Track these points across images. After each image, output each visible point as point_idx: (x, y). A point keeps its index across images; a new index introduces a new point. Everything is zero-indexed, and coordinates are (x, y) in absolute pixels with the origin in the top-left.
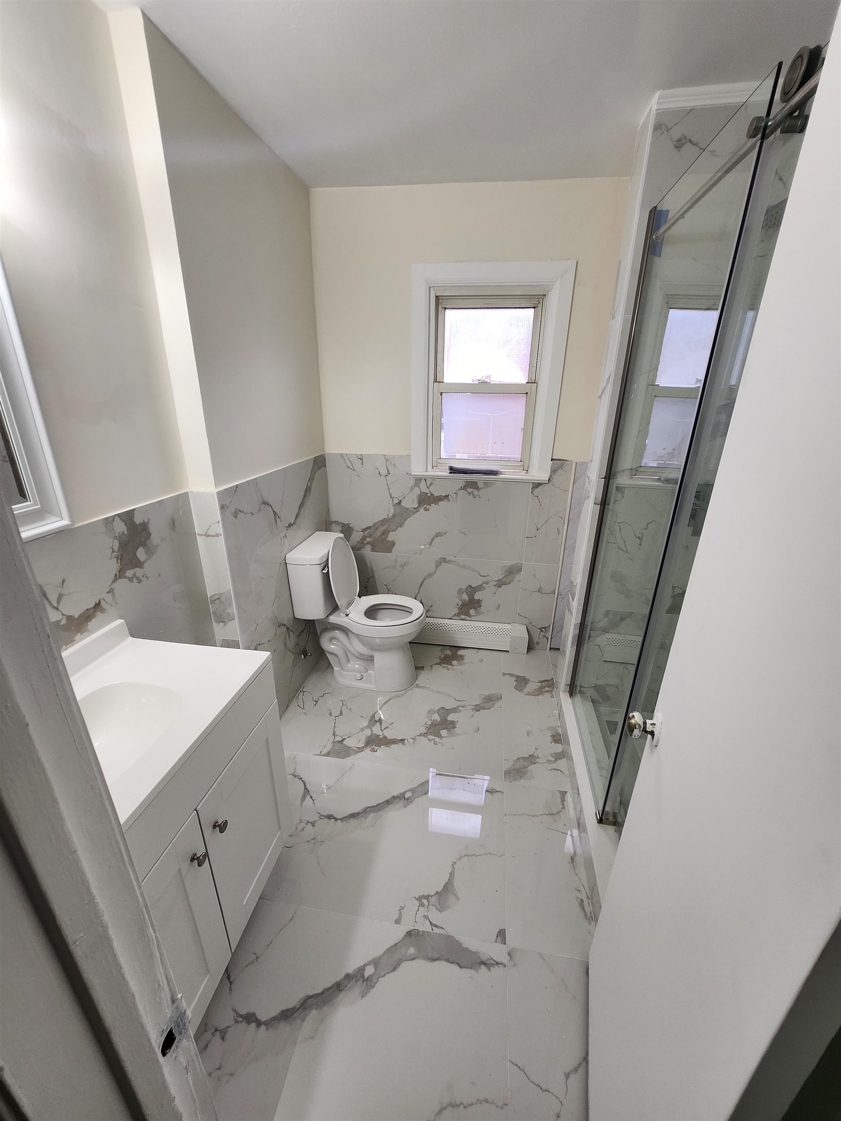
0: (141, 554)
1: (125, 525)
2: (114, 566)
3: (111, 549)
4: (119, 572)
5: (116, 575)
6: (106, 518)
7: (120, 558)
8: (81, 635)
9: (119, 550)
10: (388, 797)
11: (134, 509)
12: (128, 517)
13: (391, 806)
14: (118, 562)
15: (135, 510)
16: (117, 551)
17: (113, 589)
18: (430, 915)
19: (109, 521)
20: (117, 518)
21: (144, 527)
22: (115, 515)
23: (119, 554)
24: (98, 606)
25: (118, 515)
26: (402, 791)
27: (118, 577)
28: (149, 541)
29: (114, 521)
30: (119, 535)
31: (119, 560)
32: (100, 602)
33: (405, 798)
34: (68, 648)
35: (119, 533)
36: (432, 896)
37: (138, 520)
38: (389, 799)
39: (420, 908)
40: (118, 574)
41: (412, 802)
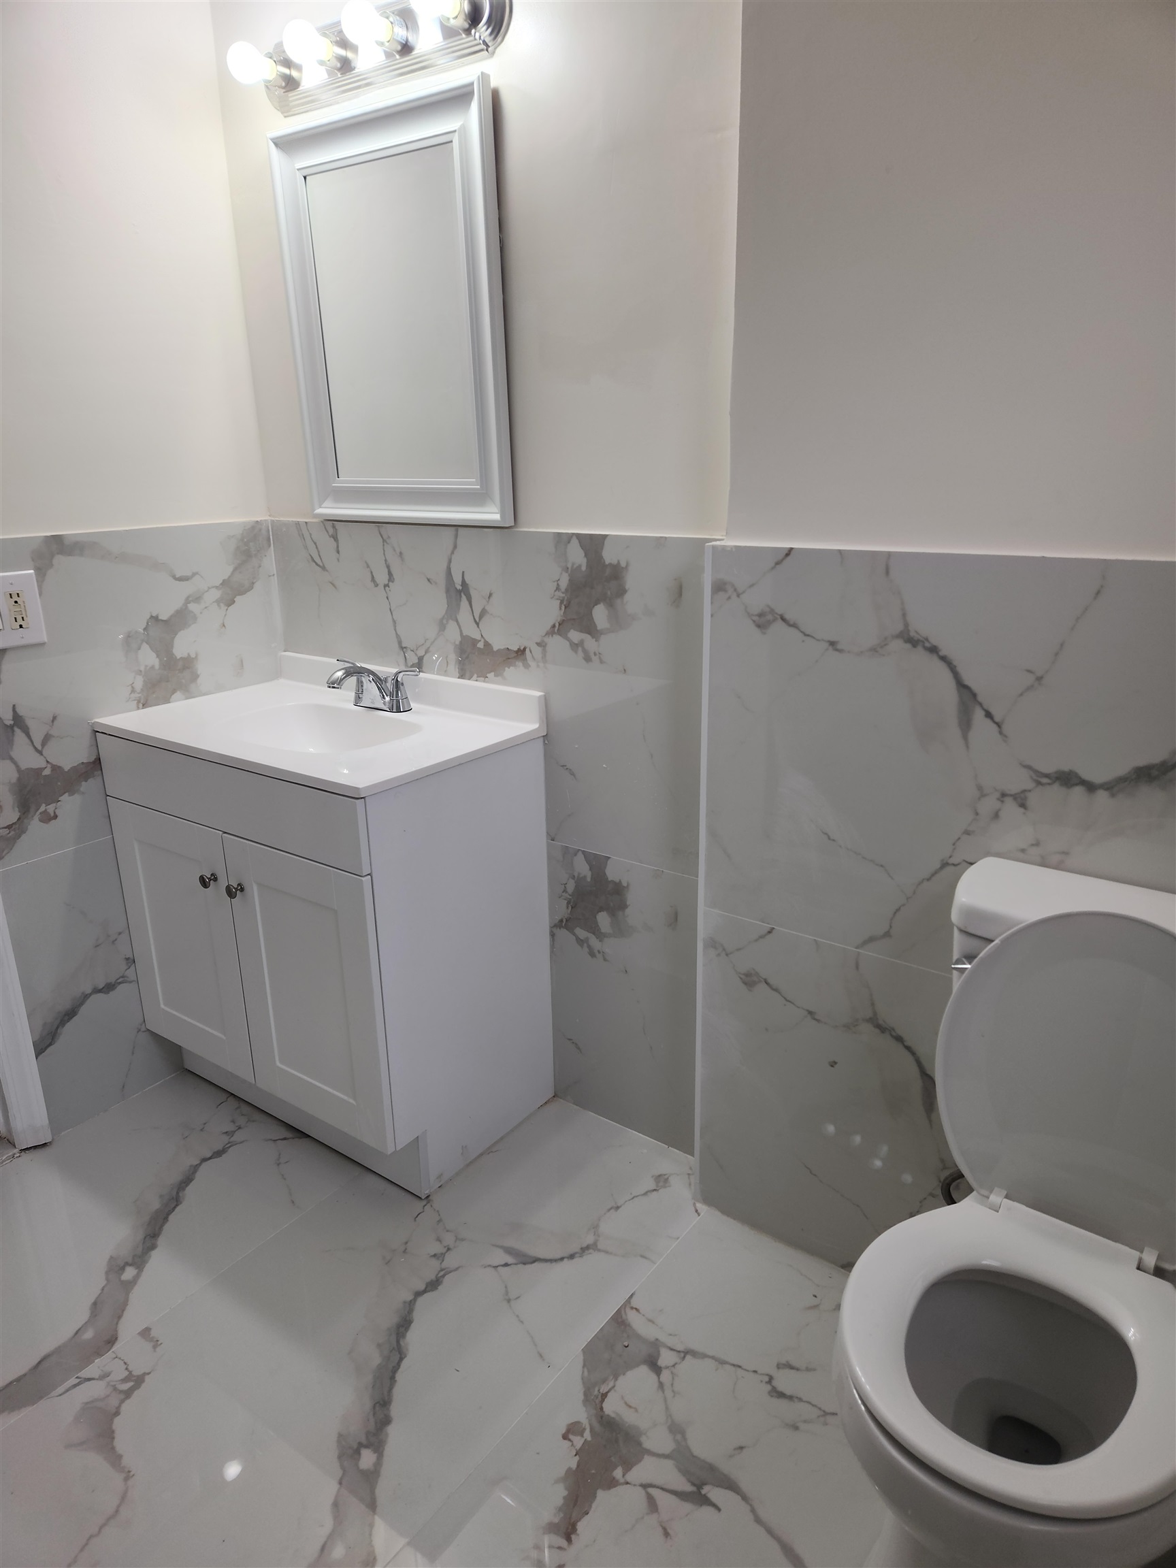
0: (600, 614)
1: (586, 556)
2: (553, 613)
3: (556, 583)
4: (560, 624)
5: (554, 626)
6: (559, 533)
7: (566, 605)
8: (495, 676)
9: (567, 590)
10: (395, 1410)
11: (606, 536)
12: (592, 545)
13: (368, 1404)
14: (560, 609)
15: (608, 537)
16: (563, 590)
17: (546, 644)
18: (102, 1384)
19: (562, 540)
20: (575, 541)
21: (616, 574)
22: (573, 534)
23: (566, 598)
24: (521, 652)
25: (578, 536)
26: (390, 1448)
27: (556, 631)
28: (618, 601)
29: (569, 542)
30: (572, 566)
31: (563, 607)
32: (525, 649)
33: (367, 1447)
34: (479, 681)
35: (573, 564)
36: (122, 1401)
37: (609, 556)
38: (388, 1409)
39: (127, 1373)
40: (557, 625)
41: (340, 1457)
